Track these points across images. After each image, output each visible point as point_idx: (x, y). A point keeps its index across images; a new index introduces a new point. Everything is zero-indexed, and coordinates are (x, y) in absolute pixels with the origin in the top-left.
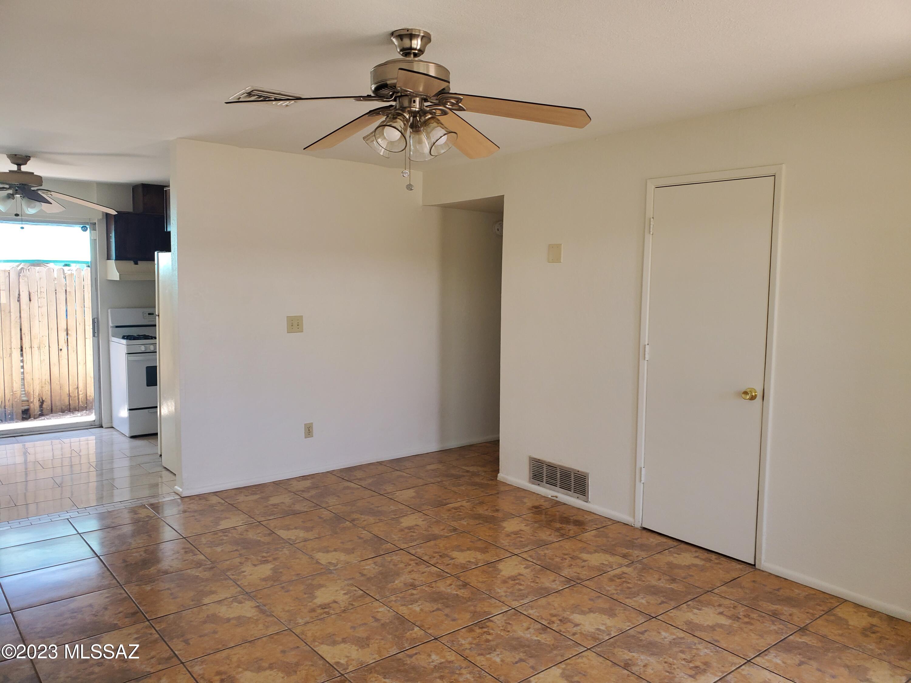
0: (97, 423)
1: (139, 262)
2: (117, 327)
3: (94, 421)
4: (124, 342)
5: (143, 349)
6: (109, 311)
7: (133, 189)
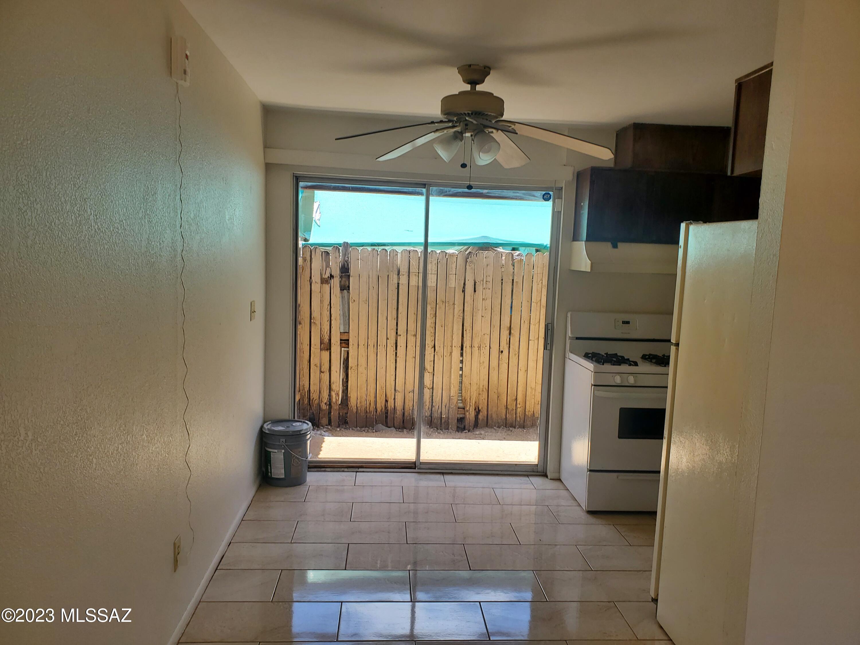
0: (540, 469)
1: (620, 245)
2: (577, 338)
3: (537, 465)
4: (590, 366)
5: (618, 380)
6: (569, 315)
7: (617, 135)
